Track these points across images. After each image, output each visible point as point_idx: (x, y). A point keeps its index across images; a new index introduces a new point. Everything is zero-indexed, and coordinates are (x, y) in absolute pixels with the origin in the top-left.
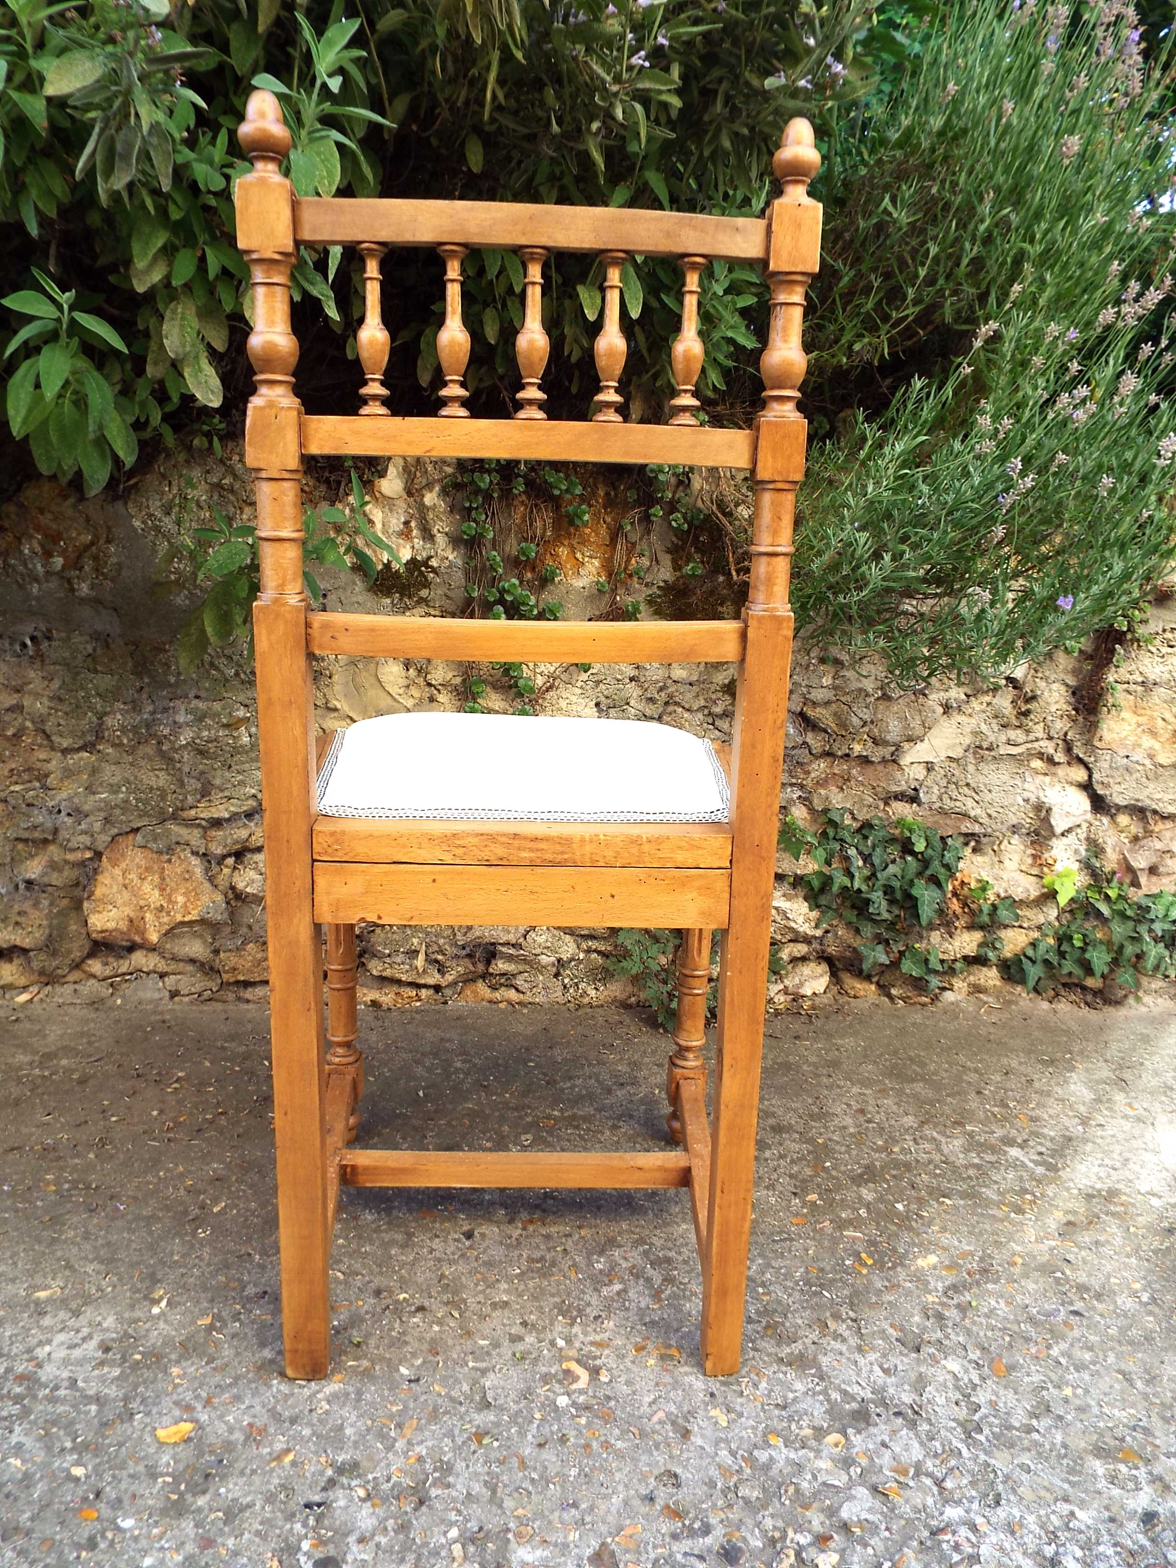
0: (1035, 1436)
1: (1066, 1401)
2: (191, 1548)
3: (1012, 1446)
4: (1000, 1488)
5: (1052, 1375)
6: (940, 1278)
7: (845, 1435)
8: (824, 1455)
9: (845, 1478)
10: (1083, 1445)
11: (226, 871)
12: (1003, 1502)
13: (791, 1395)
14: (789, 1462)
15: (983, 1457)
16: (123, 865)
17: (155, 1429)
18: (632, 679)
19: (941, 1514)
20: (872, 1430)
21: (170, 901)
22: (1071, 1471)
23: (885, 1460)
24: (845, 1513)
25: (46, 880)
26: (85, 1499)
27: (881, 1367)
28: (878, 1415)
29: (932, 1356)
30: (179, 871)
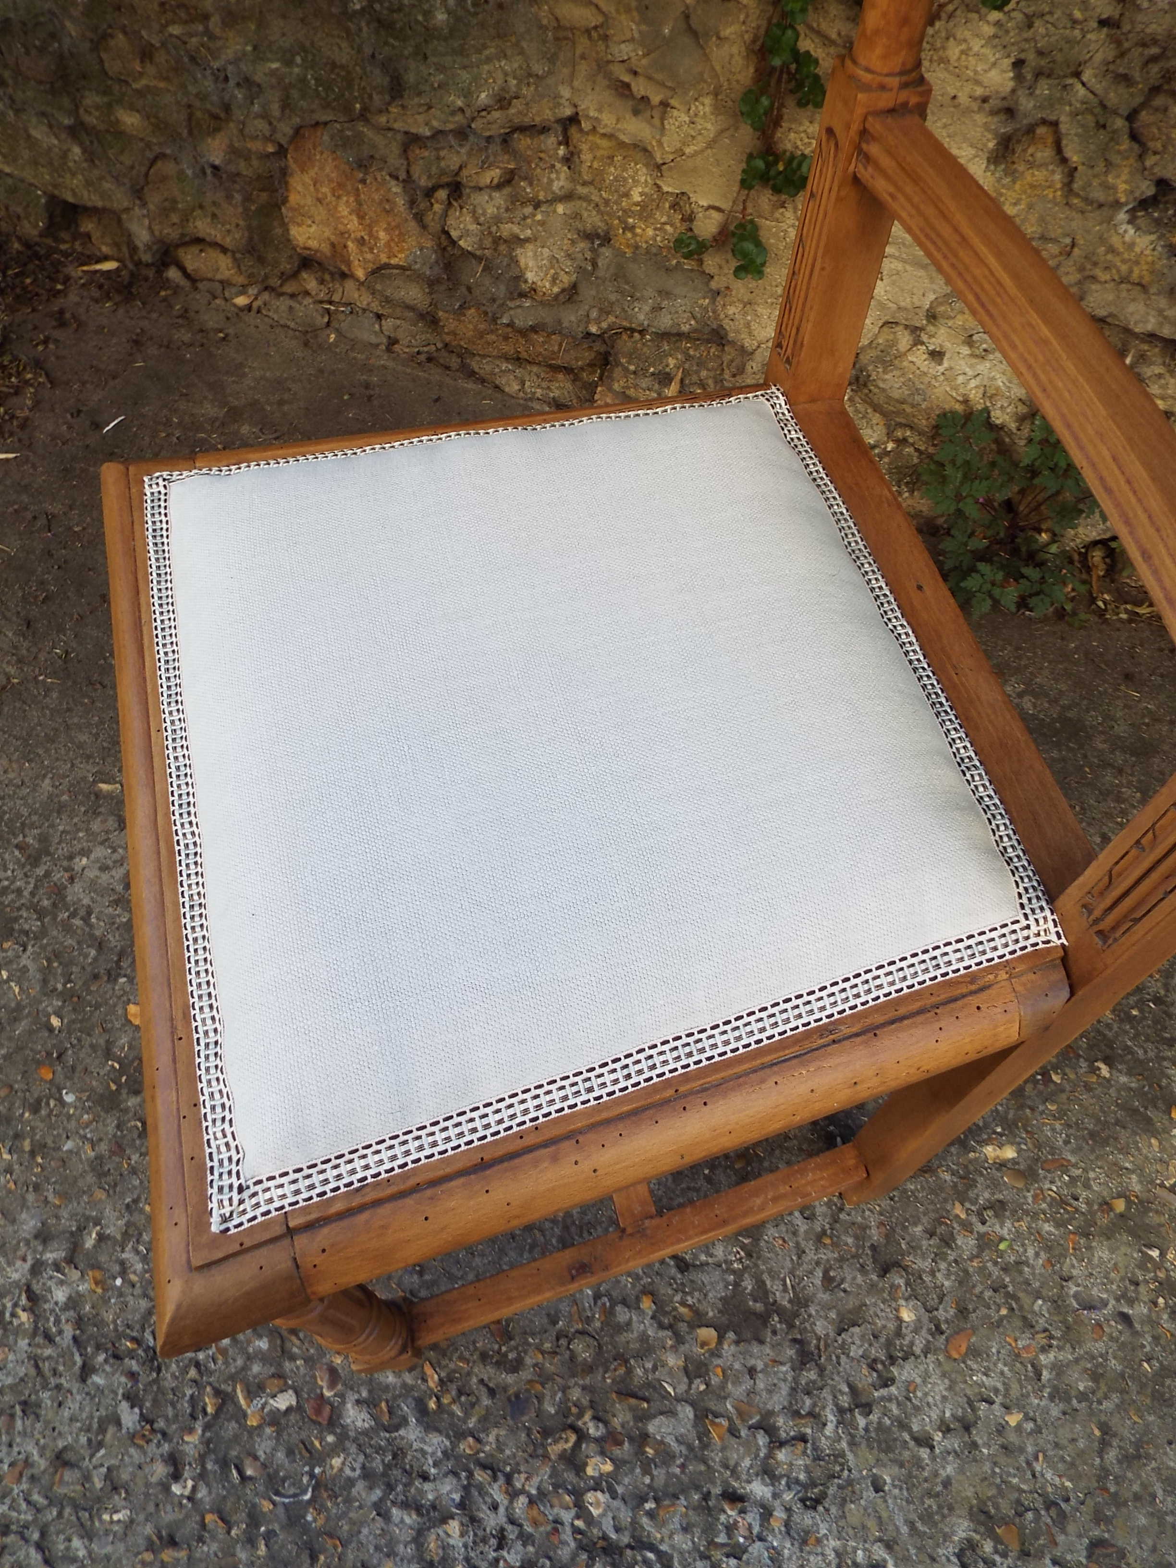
0: (924, 1453)
1: (1001, 1429)
2: (103, 1147)
3: (889, 1449)
4: (831, 1491)
5: (1015, 1386)
6: (995, 1185)
7: (721, 1338)
8: (682, 1348)
9: (683, 1387)
10: (969, 1493)
11: (437, 207)
12: (820, 1508)
13: (703, 1258)
14: (644, 1338)
15: (844, 1445)
16: (312, 173)
17: (129, 1002)
18: (1103, 23)
19: (749, 1482)
20: (755, 1348)
21: (371, 235)
22: (927, 1517)
23: (738, 1391)
24: (651, 1428)
25: (232, 168)
26: (49, 1054)
27: (826, 1273)
28: (774, 1333)
29: (894, 1287)
30: (377, 197)
